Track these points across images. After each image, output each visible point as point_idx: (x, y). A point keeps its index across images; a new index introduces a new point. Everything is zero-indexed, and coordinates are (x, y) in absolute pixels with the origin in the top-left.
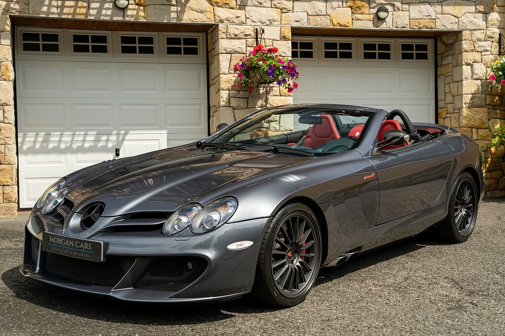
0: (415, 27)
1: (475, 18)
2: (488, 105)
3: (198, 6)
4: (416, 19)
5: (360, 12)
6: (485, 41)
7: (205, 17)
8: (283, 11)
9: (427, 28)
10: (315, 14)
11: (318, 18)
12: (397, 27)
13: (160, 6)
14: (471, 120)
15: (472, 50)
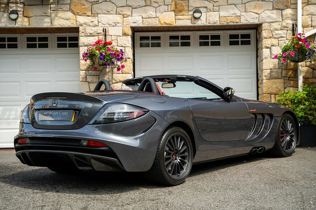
0: (223, 22)
1: (272, 13)
2: (284, 77)
3: (65, 16)
4: (225, 17)
5: (181, 14)
6: (281, 30)
7: (70, 23)
8: (125, 16)
9: (234, 23)
10: (147, 17)
11: (150, 20)
12: (209, 23)
13: (39, 17)
14: (269, 88)
15: (270, 37)
